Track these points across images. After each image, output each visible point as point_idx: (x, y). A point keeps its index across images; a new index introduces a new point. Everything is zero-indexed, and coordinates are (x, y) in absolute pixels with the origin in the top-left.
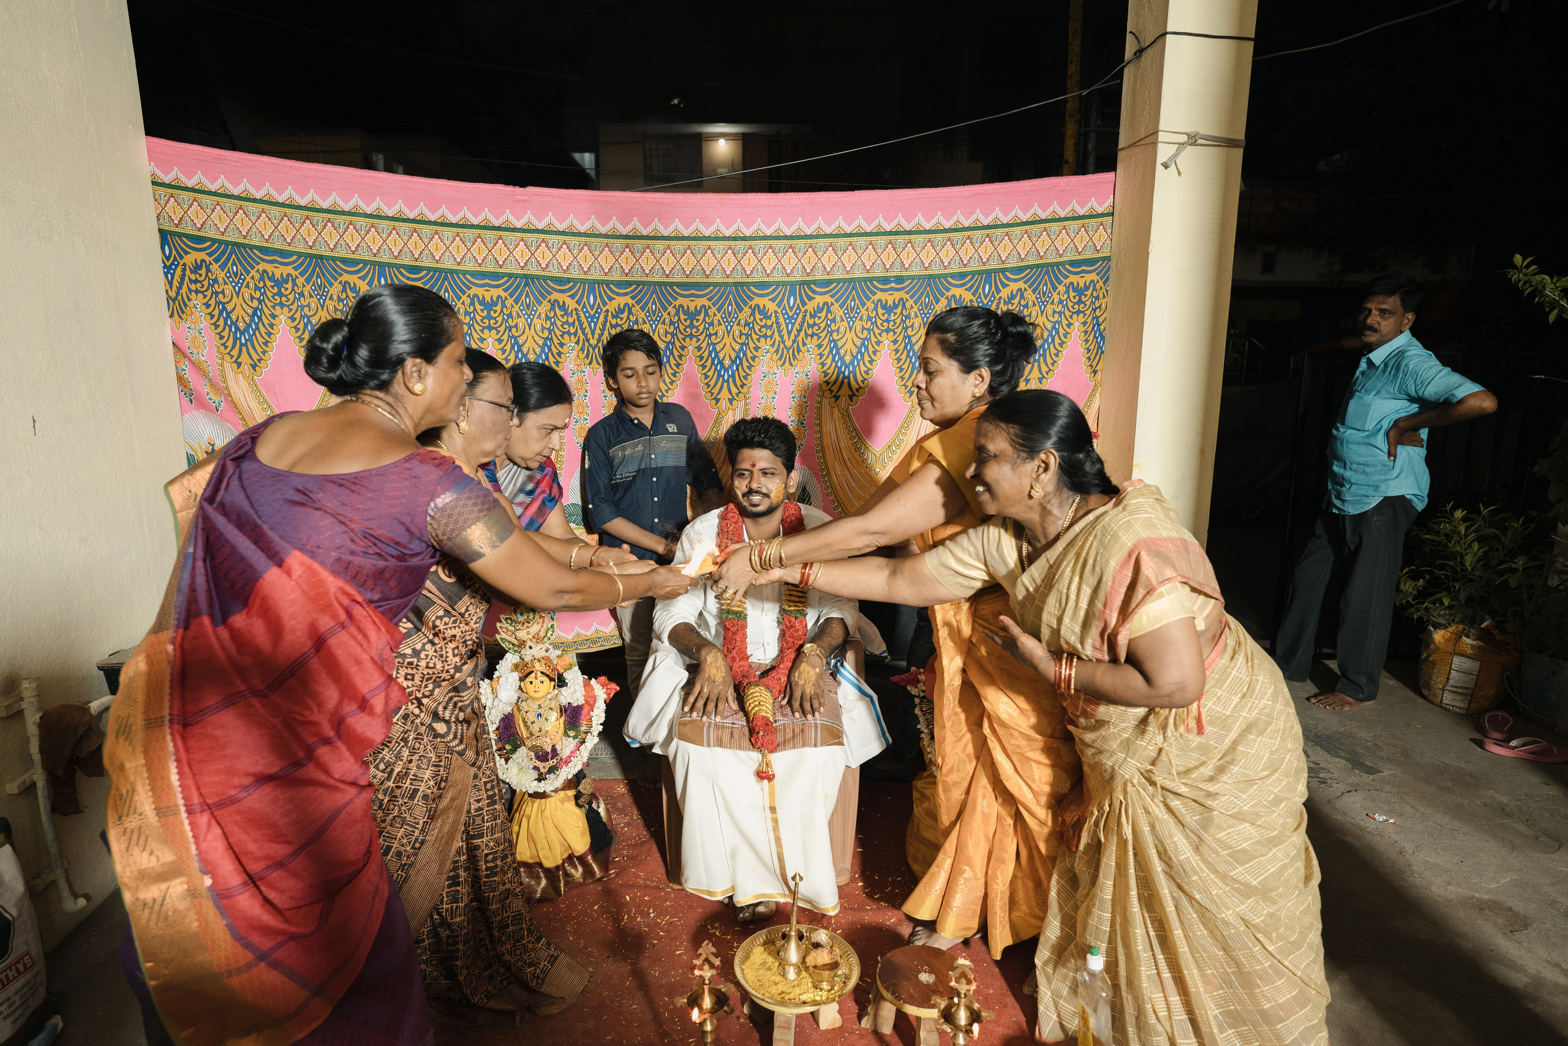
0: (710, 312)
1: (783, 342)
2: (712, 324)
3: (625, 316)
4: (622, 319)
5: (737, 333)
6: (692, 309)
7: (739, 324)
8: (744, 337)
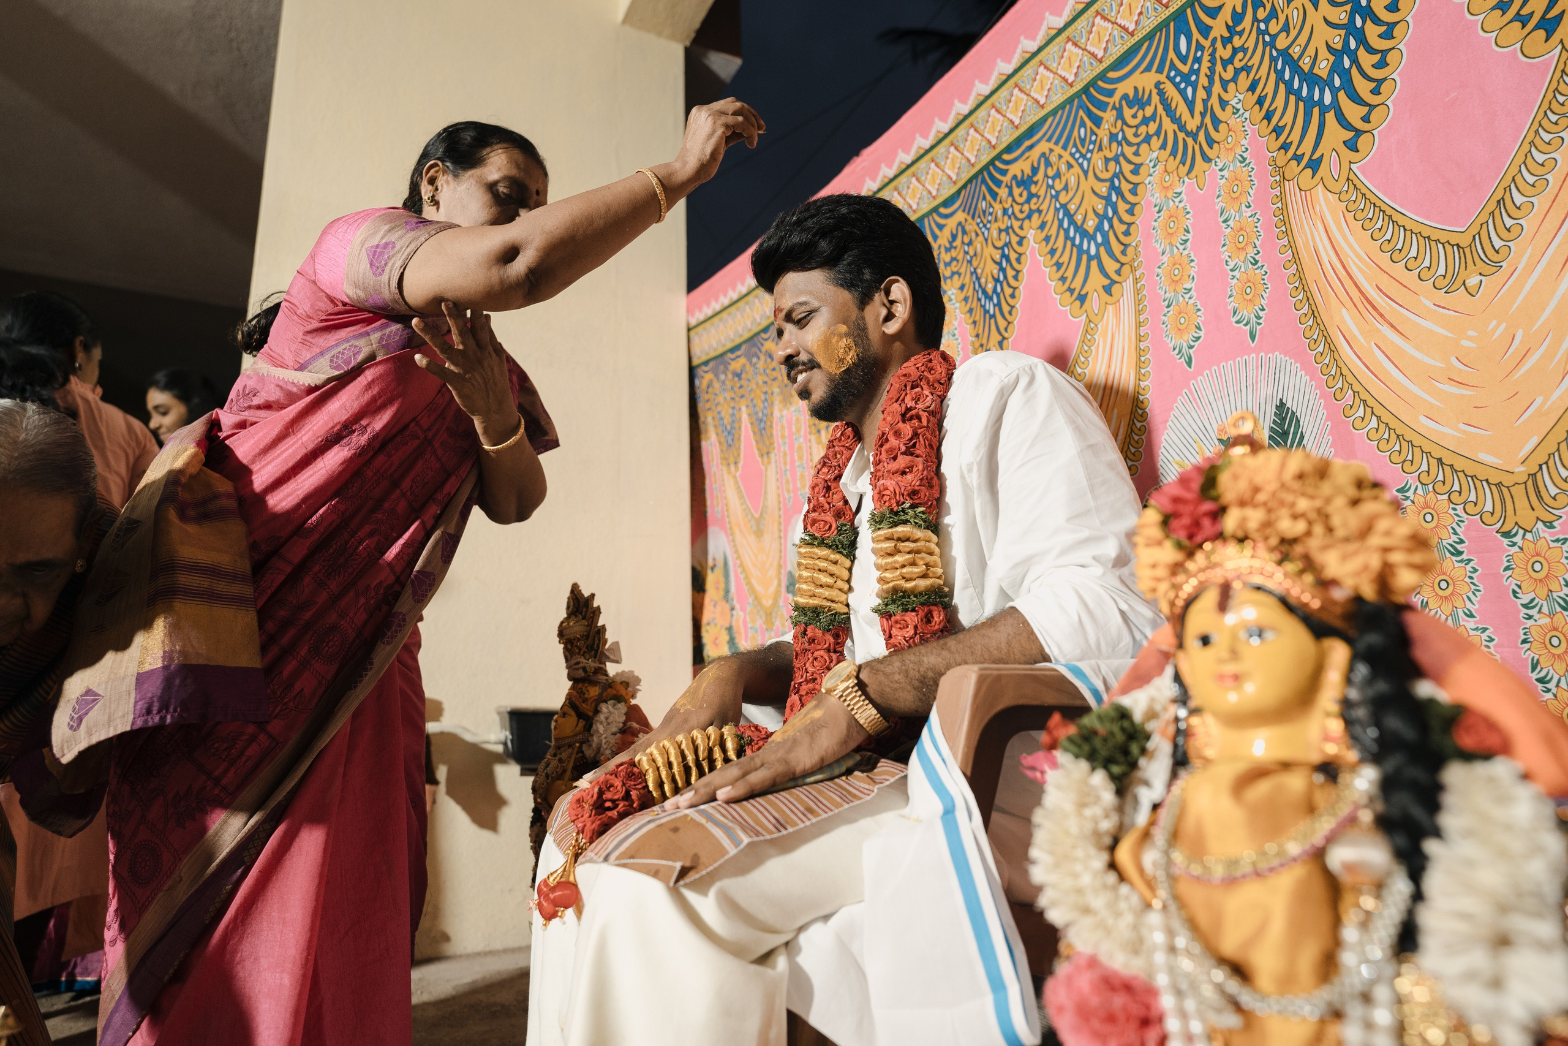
0: (1053, 159)
1: (1182, 127)
2: (1058, 175)
3: (958, 243)
4: (955, 248)
5: (1100, 164)
6: (1028, 171)
7: (1100, 149)
8: (1112, 165)
